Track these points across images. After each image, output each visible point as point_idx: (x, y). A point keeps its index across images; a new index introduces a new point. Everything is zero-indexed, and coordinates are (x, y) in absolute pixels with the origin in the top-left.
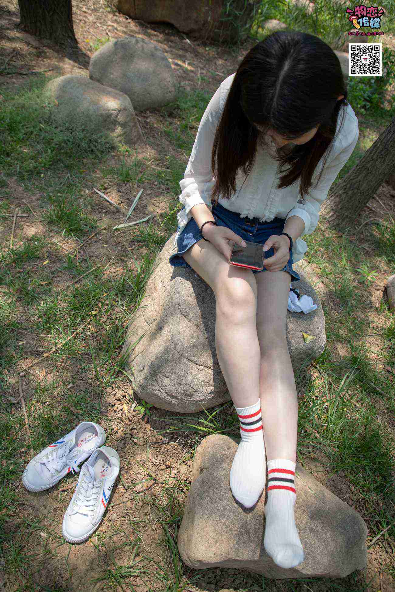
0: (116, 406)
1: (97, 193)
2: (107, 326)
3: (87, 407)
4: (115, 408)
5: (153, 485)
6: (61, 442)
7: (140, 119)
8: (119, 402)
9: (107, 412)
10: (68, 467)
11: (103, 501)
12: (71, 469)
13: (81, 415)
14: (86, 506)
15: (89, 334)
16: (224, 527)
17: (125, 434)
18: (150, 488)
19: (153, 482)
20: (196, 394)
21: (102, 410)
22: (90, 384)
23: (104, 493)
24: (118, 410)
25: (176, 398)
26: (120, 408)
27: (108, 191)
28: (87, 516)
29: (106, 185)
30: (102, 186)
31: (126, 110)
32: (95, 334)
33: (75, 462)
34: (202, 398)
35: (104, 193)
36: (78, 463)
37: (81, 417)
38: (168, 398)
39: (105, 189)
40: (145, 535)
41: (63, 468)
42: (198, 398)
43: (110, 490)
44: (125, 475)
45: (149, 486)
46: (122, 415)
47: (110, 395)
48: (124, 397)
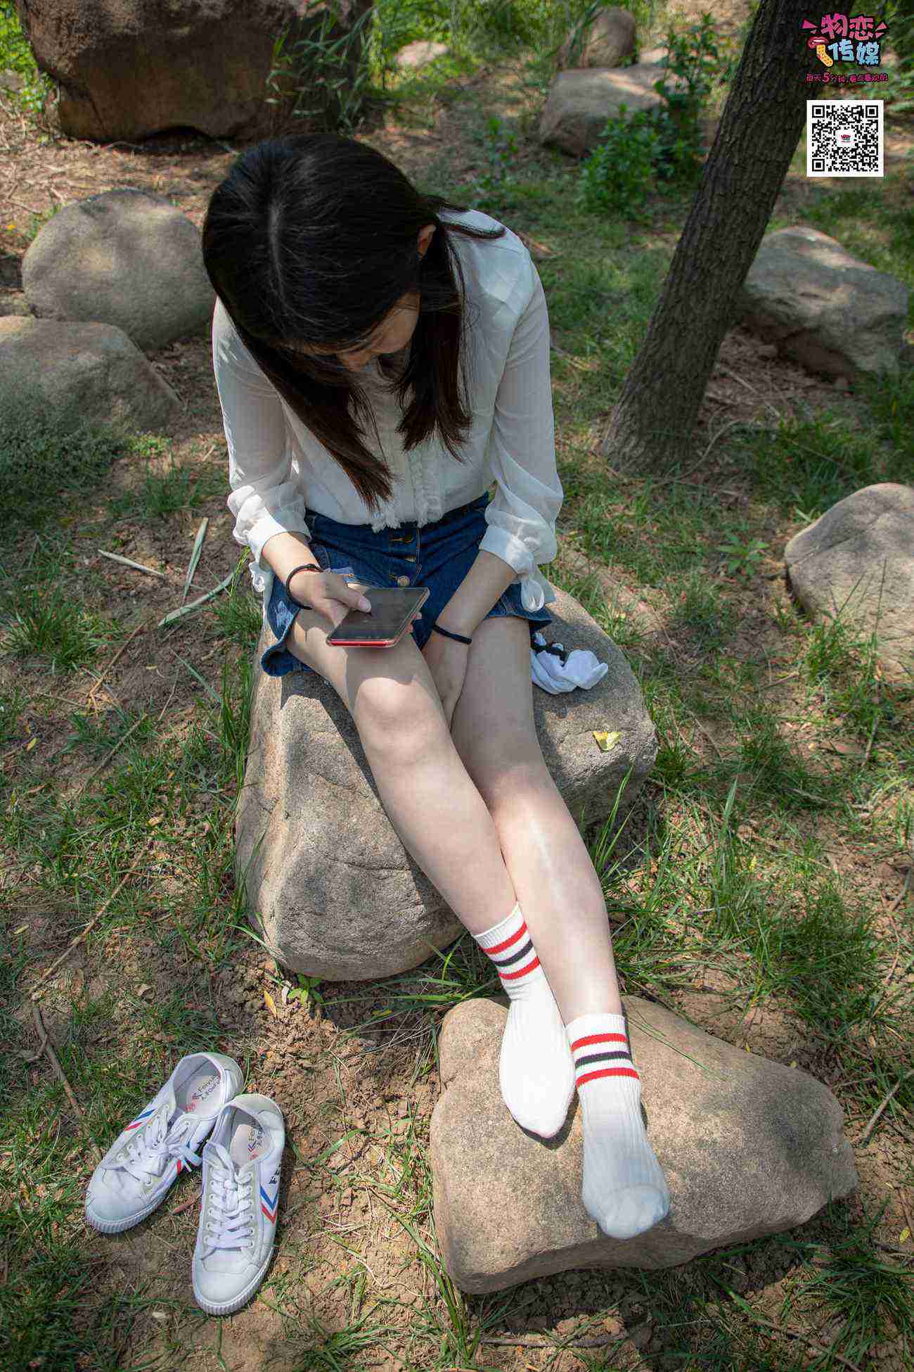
0: (248, 1004)
1: (109, 559)
2: (190, 839)
3: (188, 1024)
4: (247, 1009)
5: (365, 1145)
6: (149, 1113)
7: (162, 366)
8: (253, 994)
9: (234, 1022)
10: (174, 1161)
11: (264, 1210)
12: (184, 1163)
13: (181, 1043)
14: (232, 1230)
15: (158, 867)
16: (509, 1190)
17: (283, 1056)
18: (360, 1154)
19: (363, 1138)
20: (389, 931)
21: (223, 1021)
22: (184, 974)
23: (263, 1193)
24: (254, 1010)
25: (352, 951)
26: (258, 1004)
27: (131, 545)
28: (238, 1249)
29: (123, 536)
30: (116, 538)
31: (122, 359)
32: (169, 864)
33: (188, 1146)
34: (407, 936)
35: (123, 554)
36: (194, 1146)
37: (181, 1049)
38: (336, 954)
39: (125, 543)
40: (371, 1255)
41: (165, 1166)
42: (398, 939)
43: (274, 1182)
44: (304, 1142)
45: (357, 1150)
46: (265, 1018)
47: (231, 985)
48: (261, 979)
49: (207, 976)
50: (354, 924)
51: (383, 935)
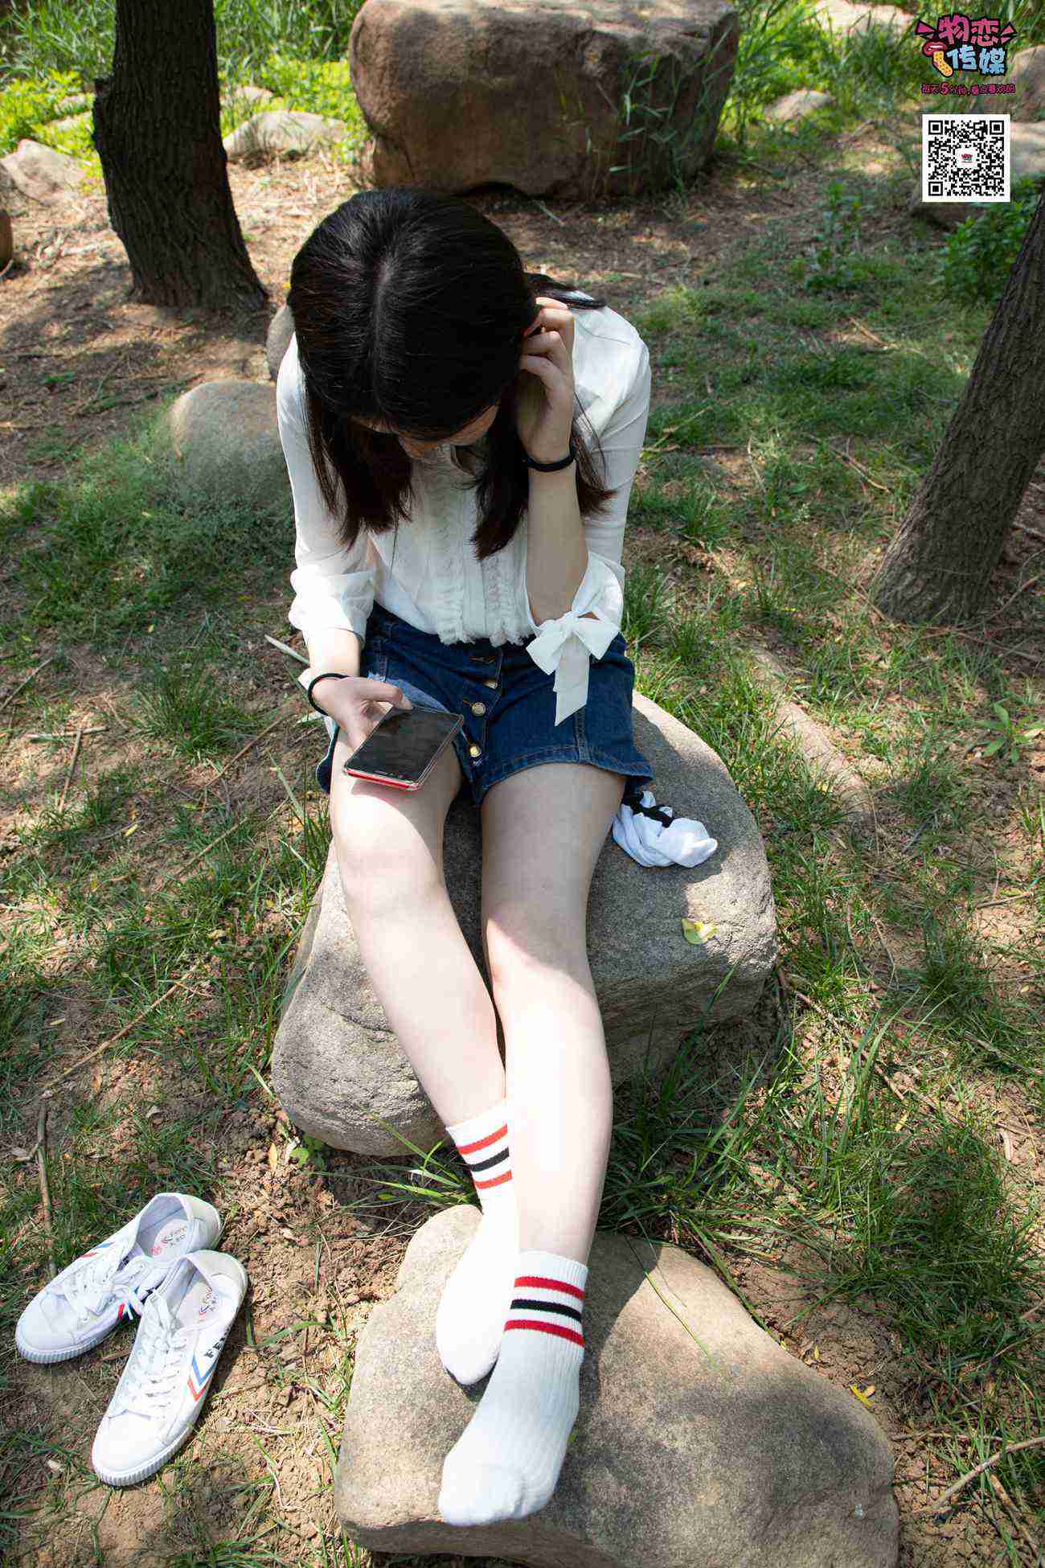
0: (250, 1153)
3: (185, 1160)
4: (249, 1157)
5: (322, 1342)
6: (108, 1245)
8: (260, 1143)
9: (232, 1169)
10: (119, 1303)
11: (190, 1383)
12: (127, 1309)
13: (171, 1179)
14: (150, 1395)
15: (207, 984)
18: (313, 1351)
19: (323, 1334)
20: (375, 1103)
21: (221, 1165)
22: (198, 1105)
23: (194, 1362)
24: (254, 1162)
25: (334, 1116)
26: (261, 1155)
28: (149, 1417)
33: (136, 1291)
34: (395, 1113)
36: (142, 1292)
37: (169, 1185)
38: (319, 1117)
40: (286, 1468)
41: (106, 1306)
42: (386, 1113)
43: (210, 1355)
44: (263, 1321)
45: (312, 1346)
46: (263, 1173)
47: (240, 1129)
48: (271, 1129)
49: (219, 1113)
50: (337, 1086)
51: (367, 1106)
